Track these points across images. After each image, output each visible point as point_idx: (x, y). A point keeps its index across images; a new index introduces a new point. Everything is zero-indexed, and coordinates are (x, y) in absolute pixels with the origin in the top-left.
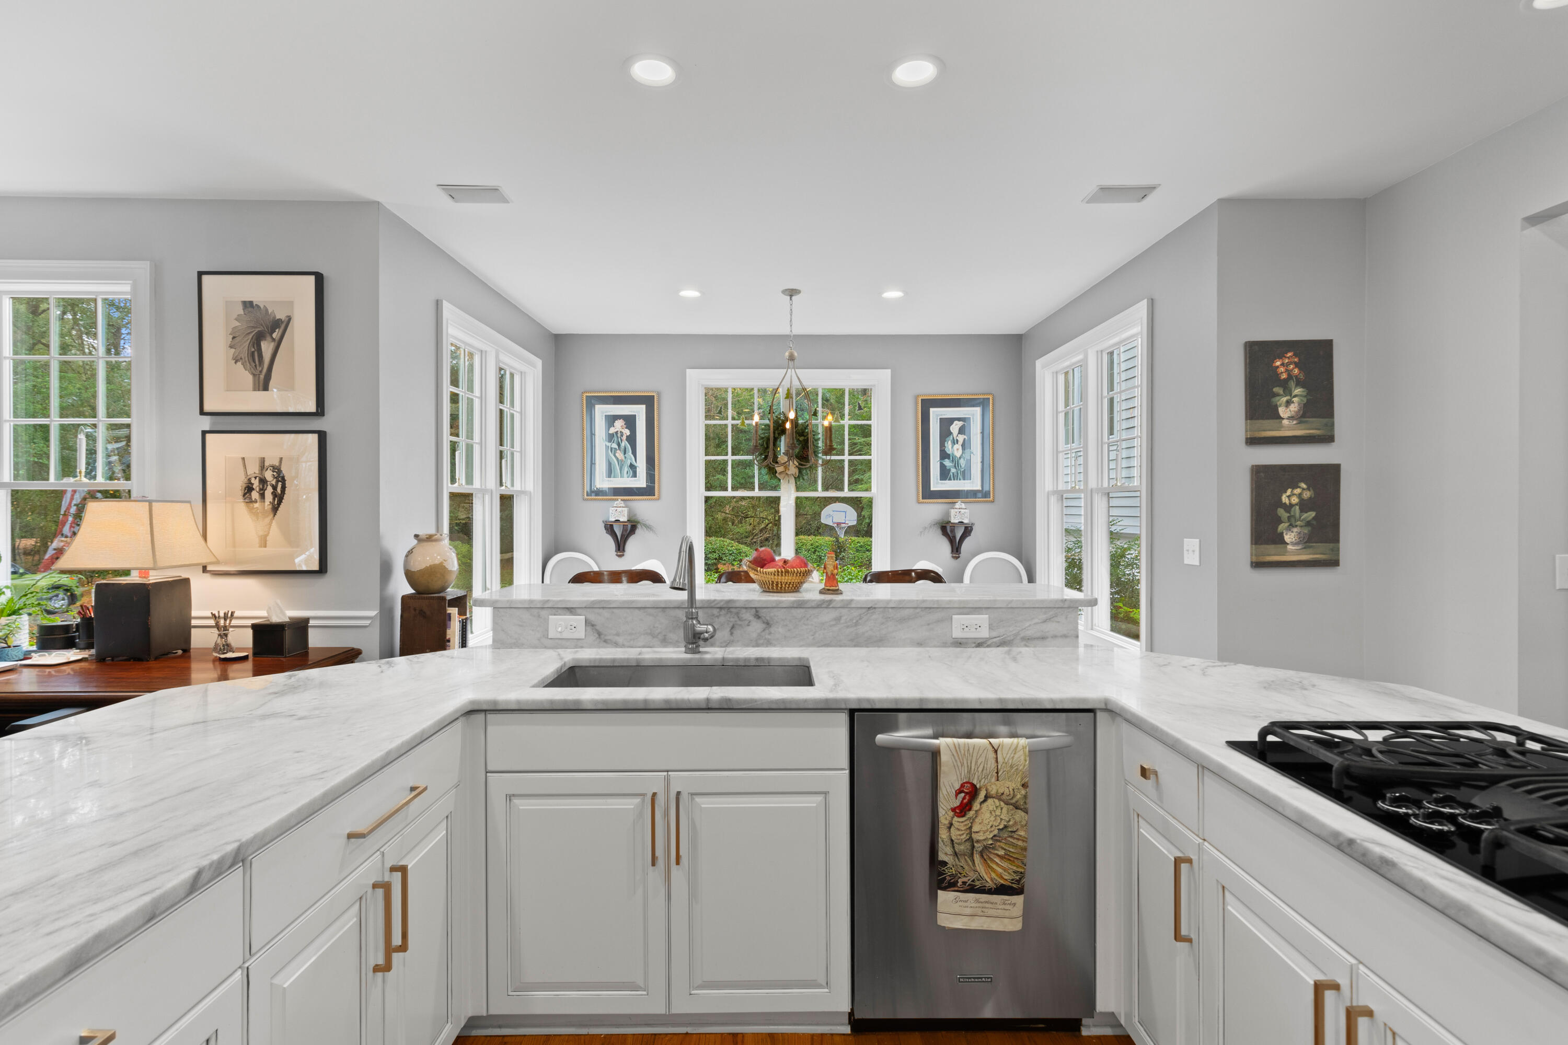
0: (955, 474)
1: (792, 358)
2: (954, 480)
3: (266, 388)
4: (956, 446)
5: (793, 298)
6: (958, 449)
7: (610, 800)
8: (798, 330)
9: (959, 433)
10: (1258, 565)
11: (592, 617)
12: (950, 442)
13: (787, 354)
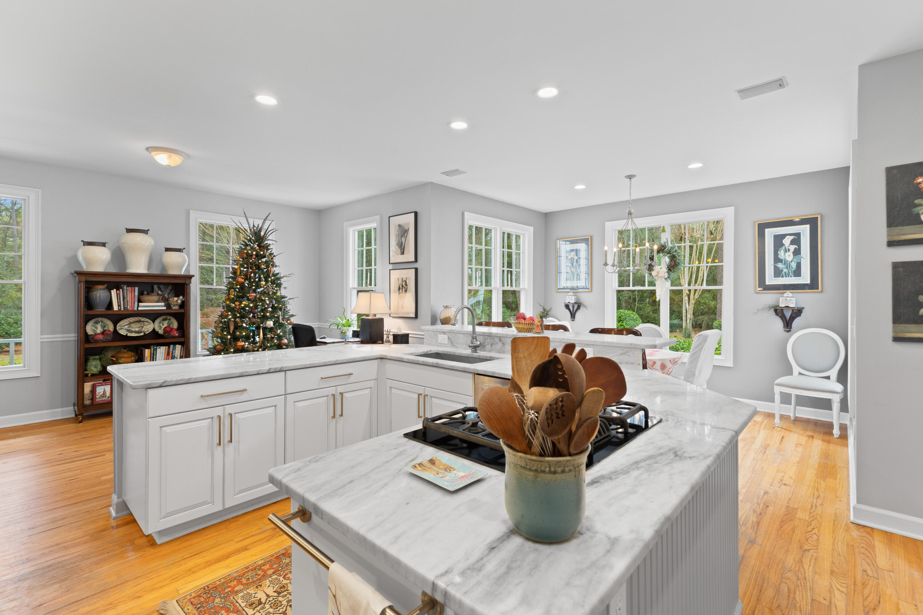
0: (787, 273)
1: (630, 213)
2: (786, 277)
3: (403, 254)
4: (788, 254)
5: (632, 180)
6: (789, 256)
7: (412, 394)
8: (634, 197)
9: (790, 244)
10: (896, 339)
11: (450, 336)
12: (782, 251)
13: (627, 211)
